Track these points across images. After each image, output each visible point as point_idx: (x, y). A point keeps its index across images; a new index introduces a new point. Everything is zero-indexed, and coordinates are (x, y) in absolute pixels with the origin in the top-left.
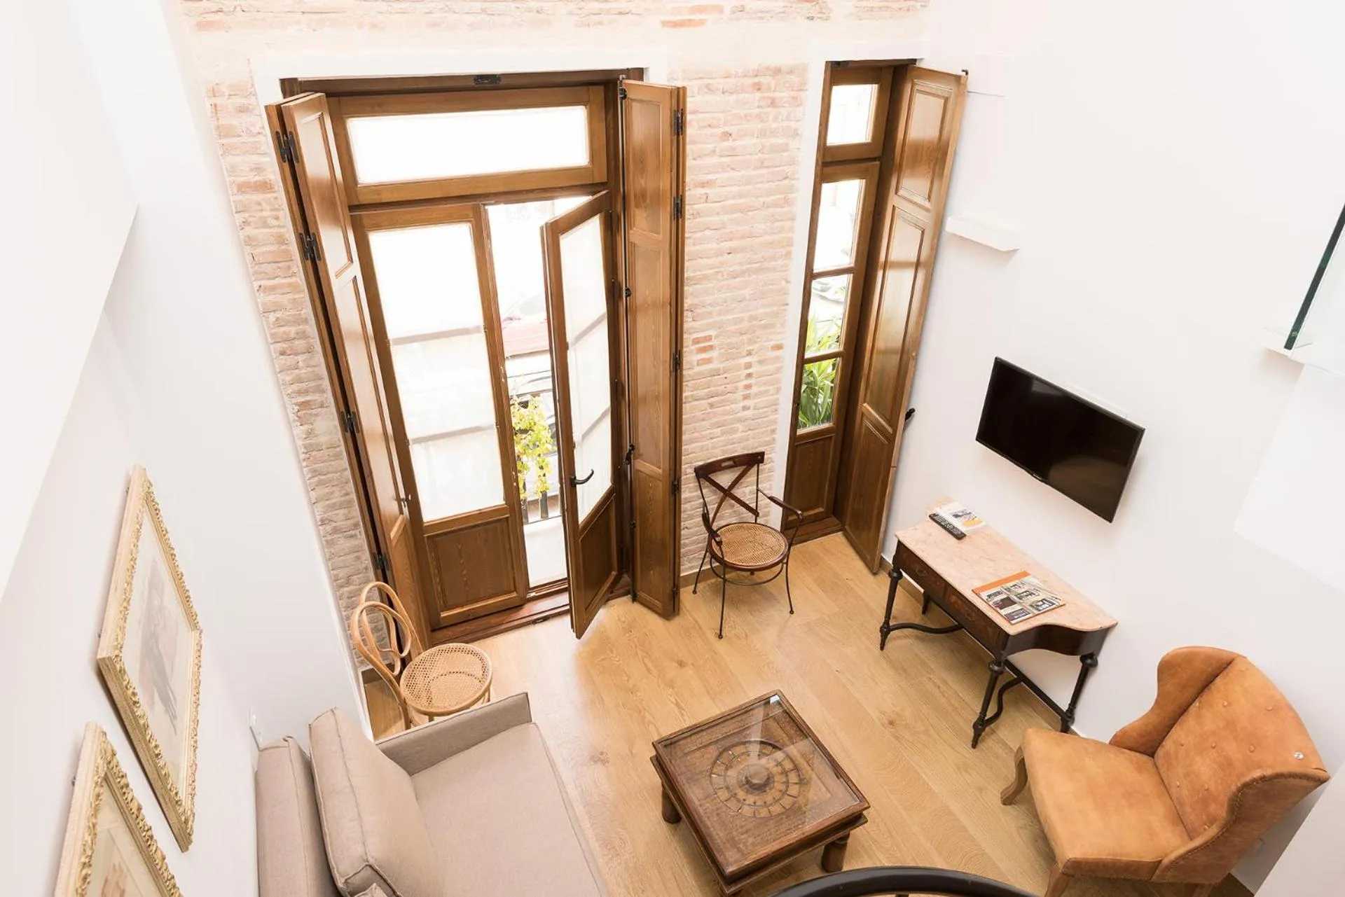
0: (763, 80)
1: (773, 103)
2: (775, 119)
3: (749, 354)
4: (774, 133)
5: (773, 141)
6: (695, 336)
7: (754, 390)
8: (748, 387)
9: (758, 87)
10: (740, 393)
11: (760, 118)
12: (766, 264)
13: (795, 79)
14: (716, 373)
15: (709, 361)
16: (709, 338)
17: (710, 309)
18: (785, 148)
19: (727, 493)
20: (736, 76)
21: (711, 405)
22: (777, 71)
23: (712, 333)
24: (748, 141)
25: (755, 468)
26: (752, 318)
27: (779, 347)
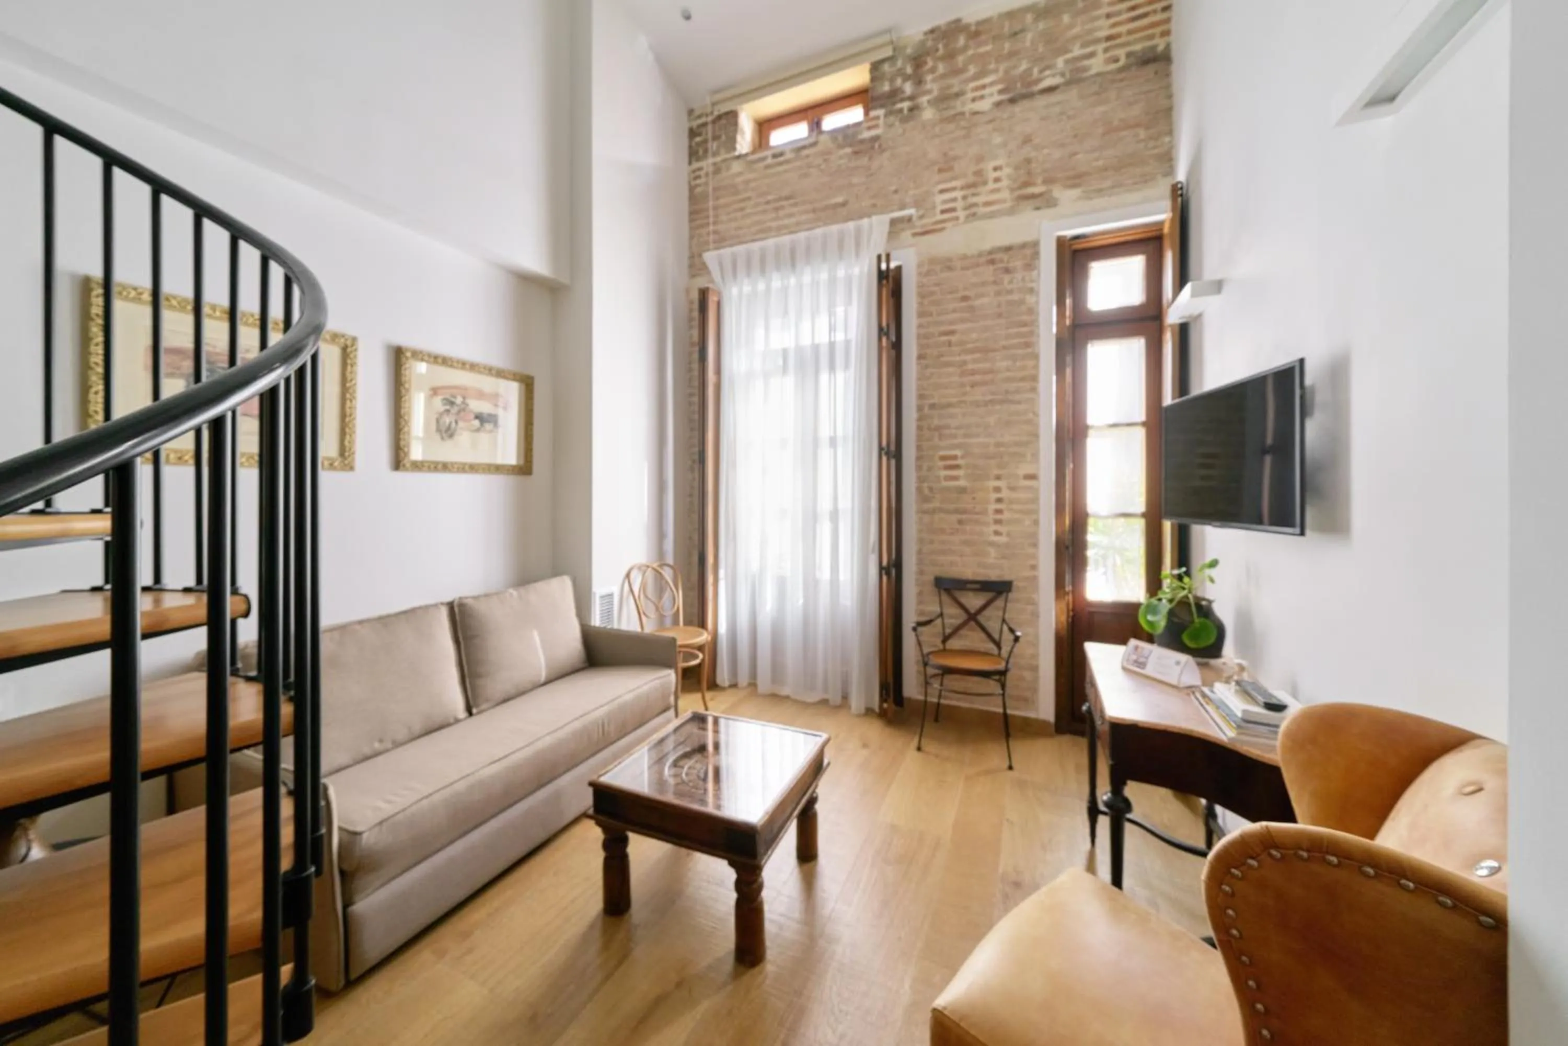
0: (993, 256)
1: (1007, 271)
2: (1011, 282)
3: (998, 478)
4: (1010, 292)
5: (1010, 297)
6: (942, 453)
7: (1006, 516)
8: (998, 511)
9: (992, 262)
10: (991, 517)
11: (995, 283)
12: (1010, 397)
13: (1028, 252)
14: (962, 490)
15: (955, 478)
16: (955, 457)
17: (954, 431)
18: (1022, 302)
19: (972, 617)
20: (973, 256)
21: (960, 522)
22: (1008, 249)
23: (958, 452)
24: (985, 300)
25: (1004, 595)
26: (998, 445)
27: (1033, 477)
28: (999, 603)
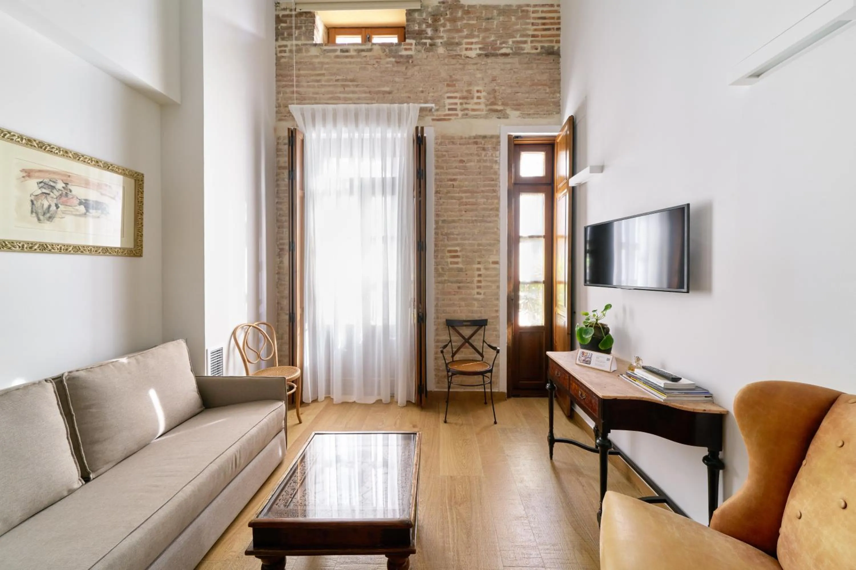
0: (478, 140)
1: (484, 149)
2: (485, 156)
3: (479, 263)
4: (485, 161)
5: (485, 164)
6: (449, 248)
7: (483, 284)
8: (479, 281)
9: (476, 143)
10: (476, 284)
11: (478, 155)
12: (485, 219)
13: (494, 140)
14: (460, 270)
15: (457, 263)
16: (456, 251)
17: (456, 236)
18: (491, 168)
19: (467, 341)
20: (466, 138)
21: (459, 288)
22: (484, 137)
23: (457, 248)
24: (472, 164)
25: (484, 327)
26: (479, 245)
27: (496, 263)
28: (481, 332)
